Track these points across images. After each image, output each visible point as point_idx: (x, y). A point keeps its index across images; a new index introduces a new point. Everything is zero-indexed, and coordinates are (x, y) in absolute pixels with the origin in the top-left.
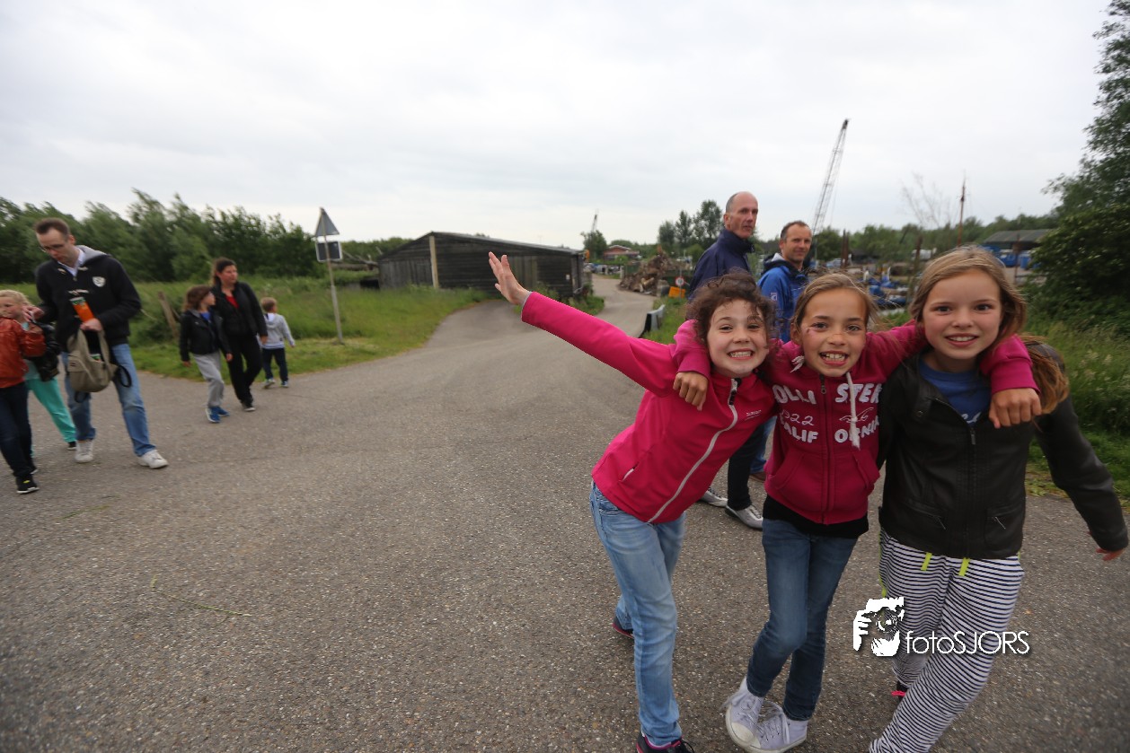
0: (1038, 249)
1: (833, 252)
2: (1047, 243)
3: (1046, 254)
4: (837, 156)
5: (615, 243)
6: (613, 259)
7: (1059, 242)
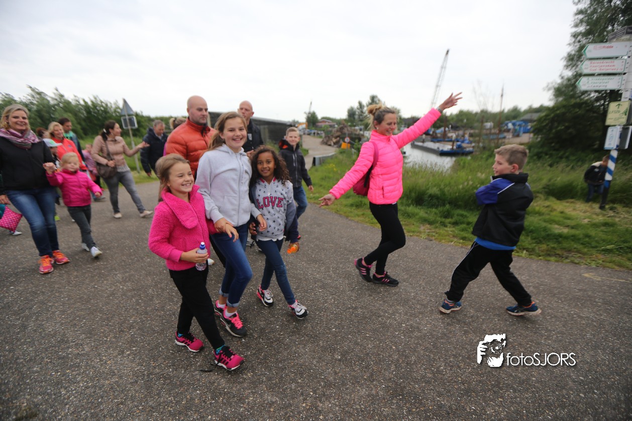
0: (535, 123)
1: (441, 124)
2: (540, 120)
3: (539, 126)
4: (443, 70)
5: (323, 118)
6: (321, 127)
7: (545, 120)
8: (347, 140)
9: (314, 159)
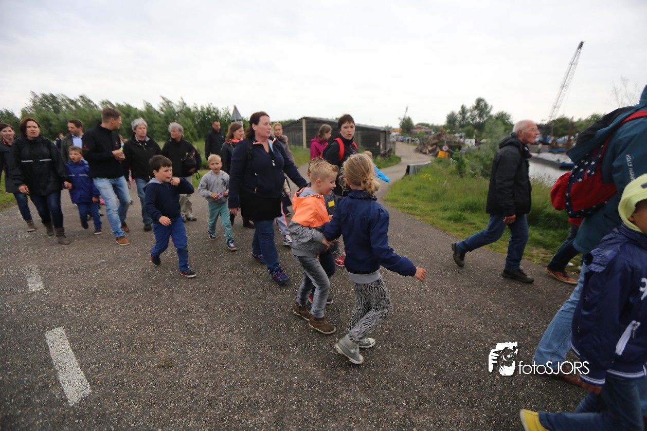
1: (565, 132)
4: (573, 66)
5: (417, 125)
6: (416, 134)
8: (445, 148)
9: (408, 167)
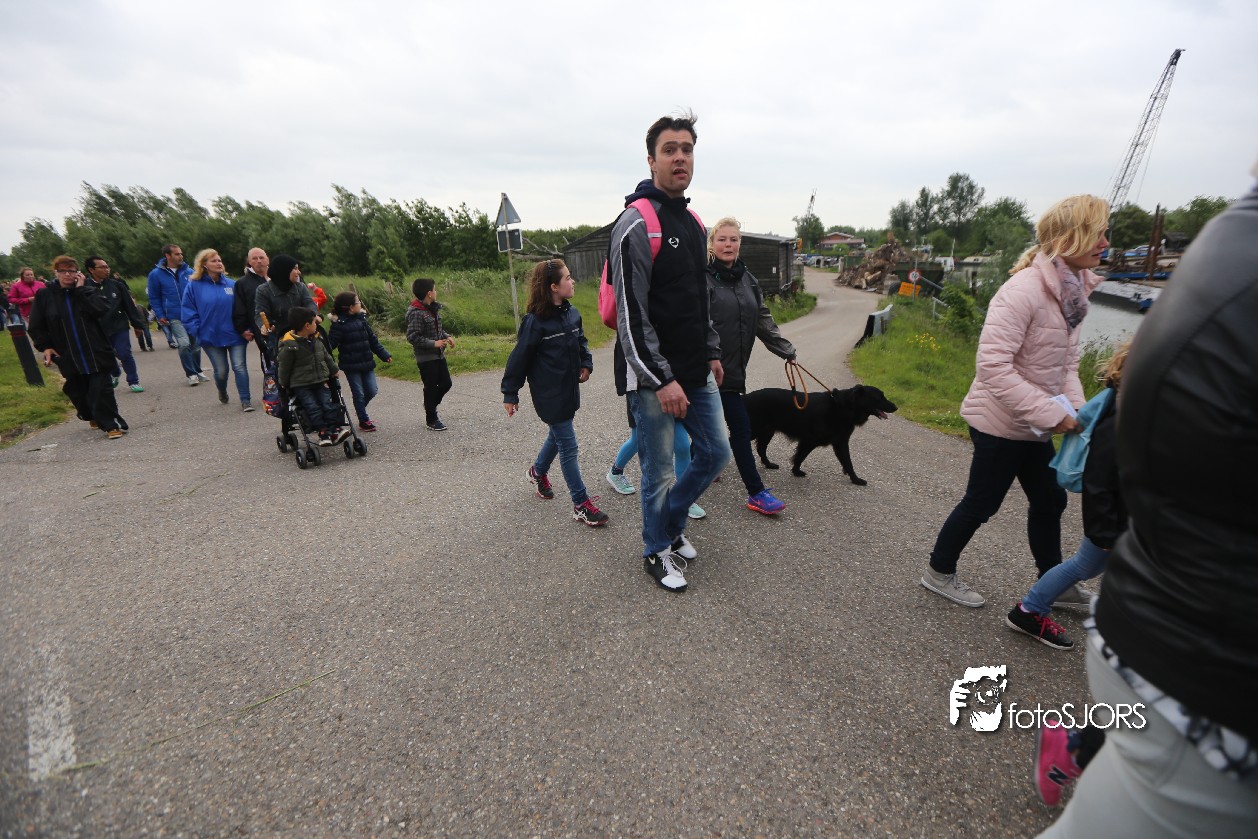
6: (832, 249)
8: (914, 276)
9: (871, 319)
